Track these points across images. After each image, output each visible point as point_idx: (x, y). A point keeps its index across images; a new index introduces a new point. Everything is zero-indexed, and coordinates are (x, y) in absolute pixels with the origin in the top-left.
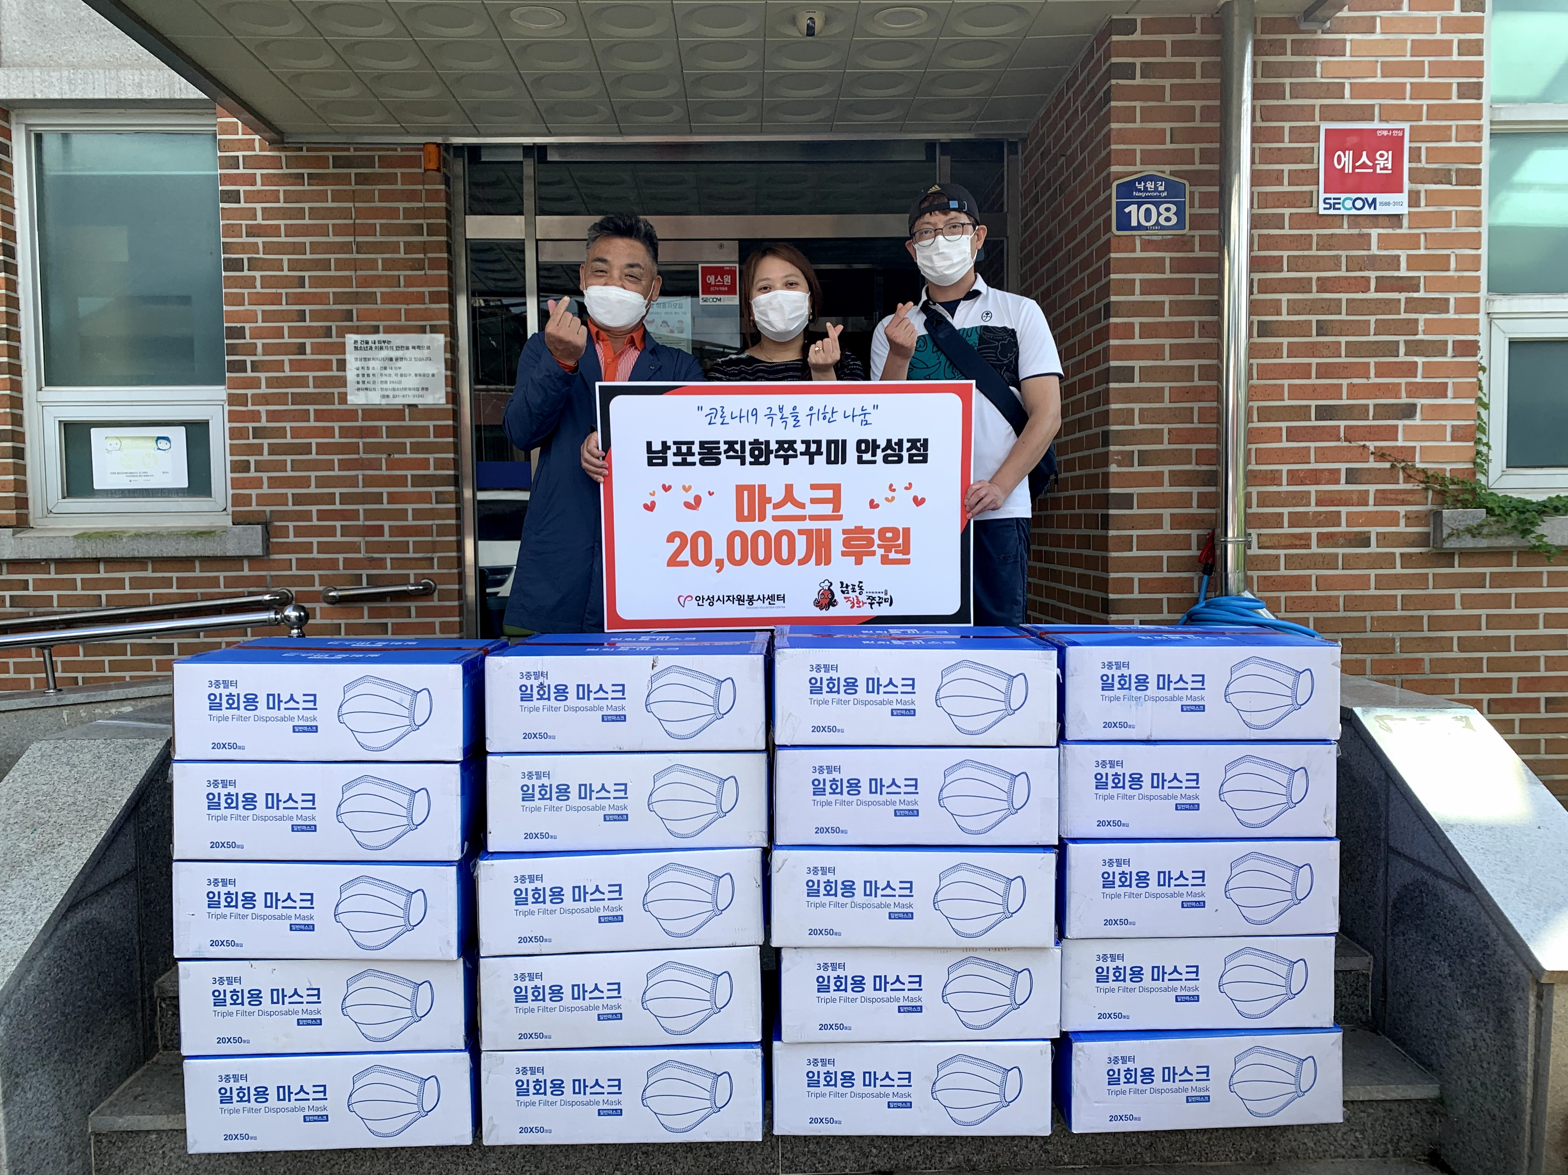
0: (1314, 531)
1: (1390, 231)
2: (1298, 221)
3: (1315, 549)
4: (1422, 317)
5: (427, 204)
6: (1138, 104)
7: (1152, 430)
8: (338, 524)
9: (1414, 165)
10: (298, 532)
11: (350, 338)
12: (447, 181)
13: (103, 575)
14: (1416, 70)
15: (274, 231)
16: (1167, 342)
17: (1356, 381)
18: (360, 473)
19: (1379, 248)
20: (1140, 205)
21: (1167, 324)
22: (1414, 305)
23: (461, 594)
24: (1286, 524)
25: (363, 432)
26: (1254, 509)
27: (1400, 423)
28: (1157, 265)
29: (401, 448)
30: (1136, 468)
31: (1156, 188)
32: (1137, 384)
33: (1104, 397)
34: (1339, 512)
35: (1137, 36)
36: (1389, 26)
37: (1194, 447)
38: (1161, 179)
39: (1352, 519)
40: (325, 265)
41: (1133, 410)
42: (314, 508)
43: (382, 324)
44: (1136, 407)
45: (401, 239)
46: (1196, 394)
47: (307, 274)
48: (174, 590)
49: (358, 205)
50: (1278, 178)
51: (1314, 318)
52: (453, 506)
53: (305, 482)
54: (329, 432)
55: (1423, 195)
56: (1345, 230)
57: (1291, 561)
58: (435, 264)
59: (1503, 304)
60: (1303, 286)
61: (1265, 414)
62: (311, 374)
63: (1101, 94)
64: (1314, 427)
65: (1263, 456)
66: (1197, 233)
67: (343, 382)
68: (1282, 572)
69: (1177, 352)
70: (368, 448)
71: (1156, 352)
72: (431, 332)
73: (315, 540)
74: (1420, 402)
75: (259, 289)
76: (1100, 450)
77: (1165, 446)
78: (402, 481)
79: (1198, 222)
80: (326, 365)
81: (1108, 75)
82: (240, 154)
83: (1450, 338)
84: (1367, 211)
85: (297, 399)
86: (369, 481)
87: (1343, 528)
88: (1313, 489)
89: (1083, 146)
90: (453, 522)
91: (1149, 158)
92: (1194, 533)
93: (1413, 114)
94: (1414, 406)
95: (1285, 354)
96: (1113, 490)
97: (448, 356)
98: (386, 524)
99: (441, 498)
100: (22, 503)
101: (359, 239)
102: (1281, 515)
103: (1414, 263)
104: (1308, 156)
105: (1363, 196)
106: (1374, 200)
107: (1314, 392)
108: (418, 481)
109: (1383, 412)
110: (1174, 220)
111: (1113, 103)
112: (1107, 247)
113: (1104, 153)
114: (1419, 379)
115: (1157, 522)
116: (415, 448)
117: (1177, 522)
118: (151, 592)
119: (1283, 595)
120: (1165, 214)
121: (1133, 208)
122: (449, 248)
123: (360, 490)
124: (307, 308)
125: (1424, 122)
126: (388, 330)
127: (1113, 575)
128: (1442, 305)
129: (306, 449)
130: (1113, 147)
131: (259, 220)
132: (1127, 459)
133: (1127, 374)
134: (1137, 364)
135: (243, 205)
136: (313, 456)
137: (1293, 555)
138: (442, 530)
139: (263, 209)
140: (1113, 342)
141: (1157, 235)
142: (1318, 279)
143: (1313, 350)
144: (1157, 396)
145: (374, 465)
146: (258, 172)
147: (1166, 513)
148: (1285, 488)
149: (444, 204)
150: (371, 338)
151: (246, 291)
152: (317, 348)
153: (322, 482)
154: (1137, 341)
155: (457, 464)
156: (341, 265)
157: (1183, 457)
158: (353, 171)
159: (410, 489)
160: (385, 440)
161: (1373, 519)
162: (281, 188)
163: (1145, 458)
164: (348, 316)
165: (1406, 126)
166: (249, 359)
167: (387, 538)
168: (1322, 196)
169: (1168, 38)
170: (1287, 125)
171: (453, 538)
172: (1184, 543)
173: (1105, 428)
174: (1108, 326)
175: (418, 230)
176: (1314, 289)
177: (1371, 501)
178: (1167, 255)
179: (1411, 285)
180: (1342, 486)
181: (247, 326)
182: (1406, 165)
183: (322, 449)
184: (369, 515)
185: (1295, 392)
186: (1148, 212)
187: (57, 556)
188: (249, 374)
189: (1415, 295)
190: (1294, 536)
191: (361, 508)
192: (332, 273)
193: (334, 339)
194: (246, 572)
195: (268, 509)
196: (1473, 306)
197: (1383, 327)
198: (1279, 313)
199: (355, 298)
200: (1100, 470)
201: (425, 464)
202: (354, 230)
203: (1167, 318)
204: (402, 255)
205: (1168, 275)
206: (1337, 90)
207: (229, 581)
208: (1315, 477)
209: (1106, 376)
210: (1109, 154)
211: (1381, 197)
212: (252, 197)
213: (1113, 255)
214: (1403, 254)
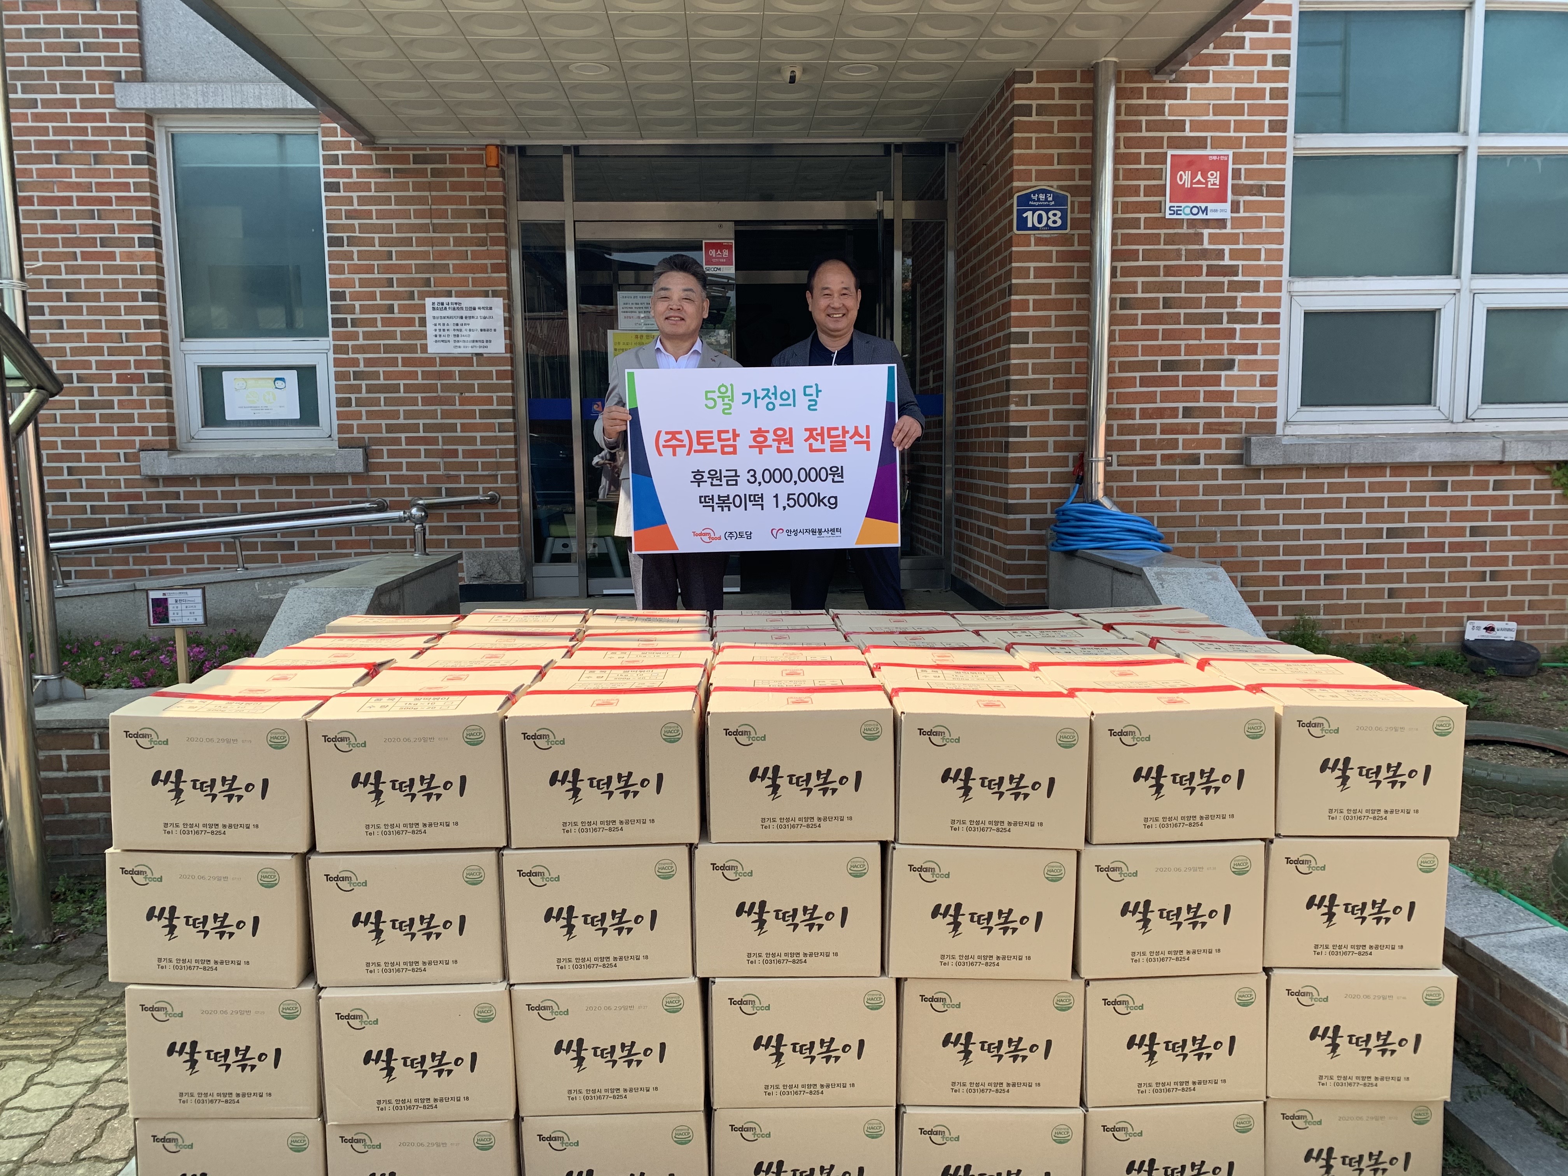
0: (1159, 453)
1: (1217, 231)
2: (1149, 223)
3: (1159, 466)
4: (1240, 295)
5: (488, 193)
6: (1034, 136)
7: (1041, 379)
8: (422, 448)
9: (1236, 182)
10: (391, 454)
11: (429, 301)
12: (503, 175)
13: (238, 487)
14: (1237, 110)
15: (368, 215)
16: (1053, 313)
17: (1191, 342)
18: (439, 408)
19: (1210, 243)
20: (1034, 211)
21: (1054, 300)
22: (1236, 286)
23: (519, 504)
24: (1138, 448)
25: (440, 375)
26: (1115, 437)
27: (1223, 373)
28: (1046, 256)
29: (471, 388)
30: (1030, 407)
31: (1046, 200)
32: (1030, 345)
33: (1006, 355)
34: (1177, 439)
35: (1033, 84)
36: (1219, 76)
37: (1072, 391)
38: (1050, 192)
39: (1187, 444)
40: (408, 242)
41: (1027, 364)
42: (403, 436)
43: (454, 289)
44: (1030, 362)
45: (469, 221)
46: (1074, 352)
47: (394, 249)
48: (294, 500)
49: (434, 193)
50: (1136, 191)
51: (1161, 295)
52: (512, 434)
53: (395, 415)
54: (414, 375)
55: (1242, 204)
56: (1185, 230)
57: (1141, 476)
58: (495, 241)
59: (1300, 285)
60: (1153, 271)
61: (1124, 367)
62: (399, 329)
63: (1008, 125)
64: (1160, 377)
65: (1122, 398)
66: (1076, 232)
67: (424, 336)
68: (1135, 483)
69: (1060, 321)
70: (445, 388)
71: (1045, 322)
72: (493, 296)
73: (404, 461)
74: (1238, 358)
75: (356, 261)
76: (1005, 393)
77: (1051, 391)
78: (471, 414)
79: (1077, 224)
80: (410, 322)
81: (1013, 113)
82: (339, 153)
83: (1260, 311)
84: (1201, 216)
85: (388, 349)
86: (446, 414)
87: (1180, 451)
88: (1158, 422)
89: (998, 159)
90: (513, 446)
91: (1040, 176)
92: (1071, 455)
93: (1234, 143)
94: (1234, 360)
95: (1139, 322)
96: (1012, 424)
97: (507, 315)
98: (460, 448)
99: (502, 428)
100: (172, 431)
101: (435, 221)
102: (1134, 441)
103: (1234, 254)
104: (1159, 174)
105: (1198, 205)
106: (1206, 208)
107: (1160, 350)
108: (484, 414)
109: (1211, 365)
110: (1059, 223)
111: (1015, 135)
112: (1009, 243)
113: (1009, 171)
114: (1237, 341)
115: (1043, 446)
116: (482, 388)
117: (1058, 447)
118: (276, 501)
119: (1135, 500)
120: (1052, 218)
121: (1029, 214)
122: (505, 228)
123: (439, 421)
124: (395, 276)
125: (1244, 150)
126: (459, 295)
127: (1011, 486)
128: (1255, 286)
129: (396, 389)
130: (1015, 167)
131: (356, 206)
132: (1023, 400)
133: (1023, 338)
134: (1031, 330)
135: (342, 194)
136: (402, 394)
137: (1142, 471)
138: (504, 453)
139: (359, 197)
140: (1013, 314)
141: (1046, 234)
142: (1165, 266)
143: (1159, 319)
144: (1045, 353)
145: (450, 401)
146: (354, 167)
147: (1051, 440)
148: (1138, 421)
149: (501, 193)
150: (445, 300)
151: (346, 263)
152: (403, 309)
153: (408, 415)
154: (1031, 313)
155: (514, 401)
156: (421, 242)
157: (1064, 399)
158: (429, 167)
159: (478, 421)
160: (458, 381)
161: (1201, 444)
162: (372, 180)
163: (1036, 400)
164: (427, 282)
165: (1230, 152)
166: (349, 317)
167: (460, 459)
168: (1168, 204)
169: (1056, 86)
170: (1143, 151)
171: (513, 460)
172: (1064, 462)
173: (1008, 378)
174: (1010, 302)
175: (481, 214)
176: (1162, 273)
177: (1201, 431)
178: (1055, 249)
179: (1232, 271)
180: (1180, 420)
181: (347, 290)
182: (1230, 182)
183: (408, 388)
184: (446, 441)
185: (1147, 350)
186: (1040, 217)
187: (203, 473)
188: (350, 328)
189: (1235, 279)
190: (1143, 456)
191: (440, 435)
192: (414, 249)
193: (417, 301)
194: (350, 486)
195: (366, 436)
196: (1277, 286)
197: (1211, 302)
198: (1136, 292)
199: (433, 268)
200: (1004, 409)
201: (489, 401)
202: (431, 214)
203: (1053, 296)
204: (469, 234)
205: (1054, 264)
206: (1180, 125)
207: (337, 494)
208: (1160, 413)
209: (1009, 339)
210: (1012, 172)
211: (1211, 206)
212: (349, 187)
213: (1014, 249)
214: (1227, 248)
